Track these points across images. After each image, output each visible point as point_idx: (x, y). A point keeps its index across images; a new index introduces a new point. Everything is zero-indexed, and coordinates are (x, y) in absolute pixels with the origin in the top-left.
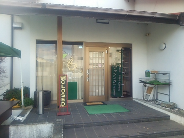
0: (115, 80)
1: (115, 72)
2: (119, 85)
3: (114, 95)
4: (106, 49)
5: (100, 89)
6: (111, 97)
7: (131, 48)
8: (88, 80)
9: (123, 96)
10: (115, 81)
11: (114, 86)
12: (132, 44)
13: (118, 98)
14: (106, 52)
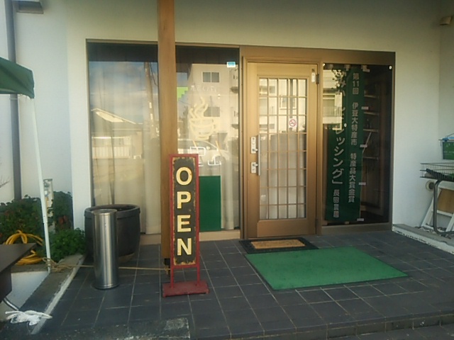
0: (339, 168)
1: (339, 144)
2: (352, 185)
3: (336, 214)
4: (313, 71)
5: (293, 199)
6: (326, 223)
7: (390, 68)
8: (254, 171)
9: (363, 220)
10: (337, 174)
11: (337, 189)
12: (394, 53)
13: (347, 226)
14: (313, 79)
